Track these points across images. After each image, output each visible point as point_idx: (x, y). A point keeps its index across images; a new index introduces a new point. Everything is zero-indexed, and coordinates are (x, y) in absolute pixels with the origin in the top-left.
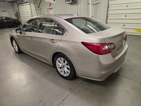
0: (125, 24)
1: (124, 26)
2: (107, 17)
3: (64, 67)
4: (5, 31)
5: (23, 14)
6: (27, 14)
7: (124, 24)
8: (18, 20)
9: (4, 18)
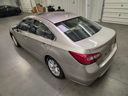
0: (121, 14)
1: (120, 15)
2: (103, 6)
3: (55, 68)
4: (8, 20)
5: (23, 1)
6: (26, 1)
7: (119, 14)
8: (19, 8)
9: (6, 7)
